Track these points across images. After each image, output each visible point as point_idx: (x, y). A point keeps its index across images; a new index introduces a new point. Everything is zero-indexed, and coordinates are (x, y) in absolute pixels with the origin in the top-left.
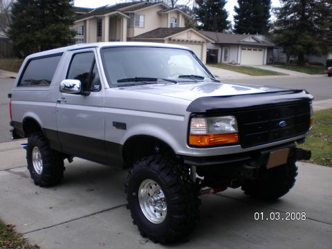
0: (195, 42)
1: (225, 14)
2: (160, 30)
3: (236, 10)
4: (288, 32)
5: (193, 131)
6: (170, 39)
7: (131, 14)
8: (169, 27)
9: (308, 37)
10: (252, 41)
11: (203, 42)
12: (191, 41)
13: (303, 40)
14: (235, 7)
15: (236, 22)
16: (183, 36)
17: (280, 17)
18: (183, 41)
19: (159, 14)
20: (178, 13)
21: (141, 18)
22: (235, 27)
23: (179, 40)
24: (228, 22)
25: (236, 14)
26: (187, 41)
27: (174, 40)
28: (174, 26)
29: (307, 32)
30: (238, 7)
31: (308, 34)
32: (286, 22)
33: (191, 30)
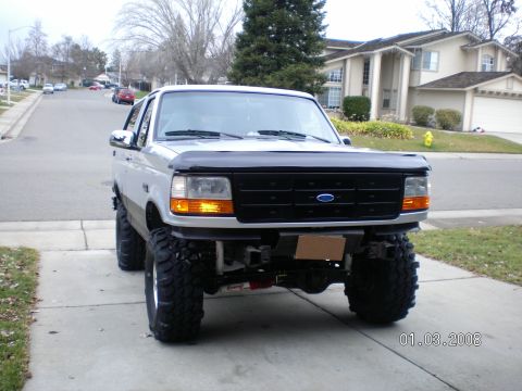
6: (476, 90)
7: (417, 50)
8: (479, 70)
12: (513, 95)
16: (499, 85)
19: (464, 50)
20: (495, 48)
21: (434, 57)
23: (491, 93)
26: (506, 94)
27: (483, 92)
28: (488, 69)
33: (513, 77)
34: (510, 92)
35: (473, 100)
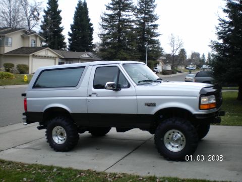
0: (51, 57)
1: (62, 38)
2: (25, 49)
3: (70, 34)
4: (110, 50)
5: (202, 103)
6: (33, 55)
7: (3, 36)
8: (30, 46)
9: (124, 53)
10: (87, 56)
11: (56, 58)
12: (48, 57)
13: (121, 56)
14: (69, 33)
15: (70, 43)
16: (43, 53)
17: (103, 40)
18: (42, 56)
19: (23, 37)
20: (36, 36)
21: (10, 40)
22: (69, 46)
23: (39, 56)
24: (65, 43)
25: (69, 37)
26: (45, 57)
27: (36, 56)
28: (33, 46)
29: (123, 50)
30: (71, 32)
31: (123, 52)
32: (108, 44)
33: (48, 49)
34: (47, 56)
35: (32, 60)
